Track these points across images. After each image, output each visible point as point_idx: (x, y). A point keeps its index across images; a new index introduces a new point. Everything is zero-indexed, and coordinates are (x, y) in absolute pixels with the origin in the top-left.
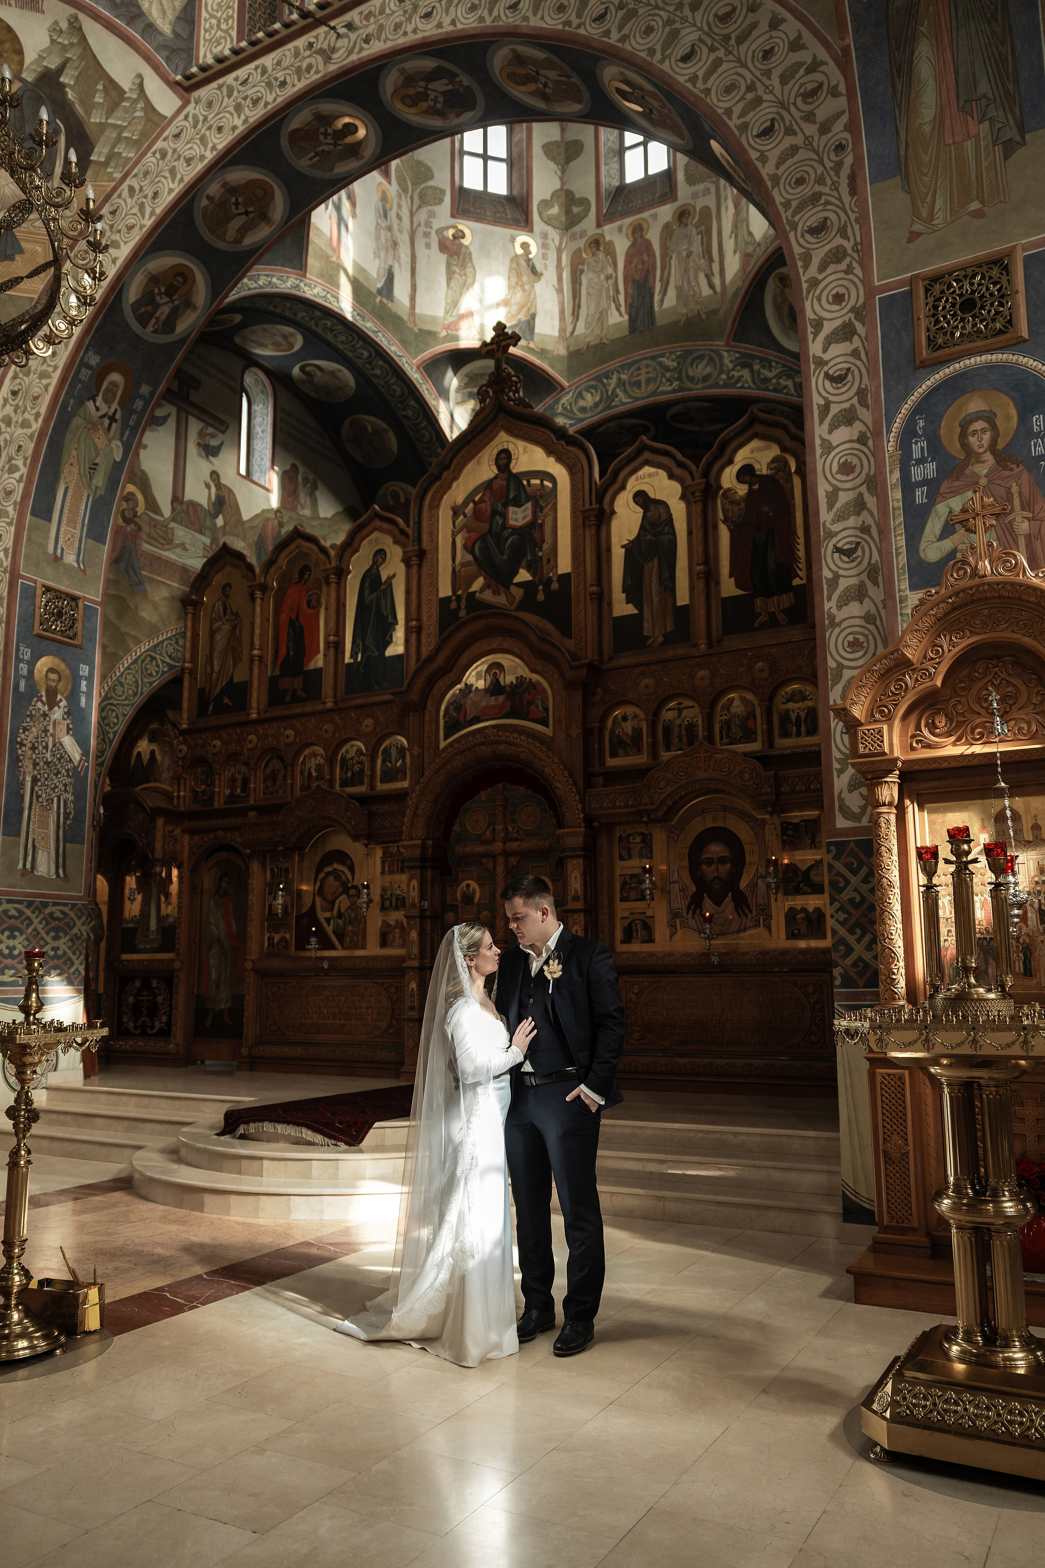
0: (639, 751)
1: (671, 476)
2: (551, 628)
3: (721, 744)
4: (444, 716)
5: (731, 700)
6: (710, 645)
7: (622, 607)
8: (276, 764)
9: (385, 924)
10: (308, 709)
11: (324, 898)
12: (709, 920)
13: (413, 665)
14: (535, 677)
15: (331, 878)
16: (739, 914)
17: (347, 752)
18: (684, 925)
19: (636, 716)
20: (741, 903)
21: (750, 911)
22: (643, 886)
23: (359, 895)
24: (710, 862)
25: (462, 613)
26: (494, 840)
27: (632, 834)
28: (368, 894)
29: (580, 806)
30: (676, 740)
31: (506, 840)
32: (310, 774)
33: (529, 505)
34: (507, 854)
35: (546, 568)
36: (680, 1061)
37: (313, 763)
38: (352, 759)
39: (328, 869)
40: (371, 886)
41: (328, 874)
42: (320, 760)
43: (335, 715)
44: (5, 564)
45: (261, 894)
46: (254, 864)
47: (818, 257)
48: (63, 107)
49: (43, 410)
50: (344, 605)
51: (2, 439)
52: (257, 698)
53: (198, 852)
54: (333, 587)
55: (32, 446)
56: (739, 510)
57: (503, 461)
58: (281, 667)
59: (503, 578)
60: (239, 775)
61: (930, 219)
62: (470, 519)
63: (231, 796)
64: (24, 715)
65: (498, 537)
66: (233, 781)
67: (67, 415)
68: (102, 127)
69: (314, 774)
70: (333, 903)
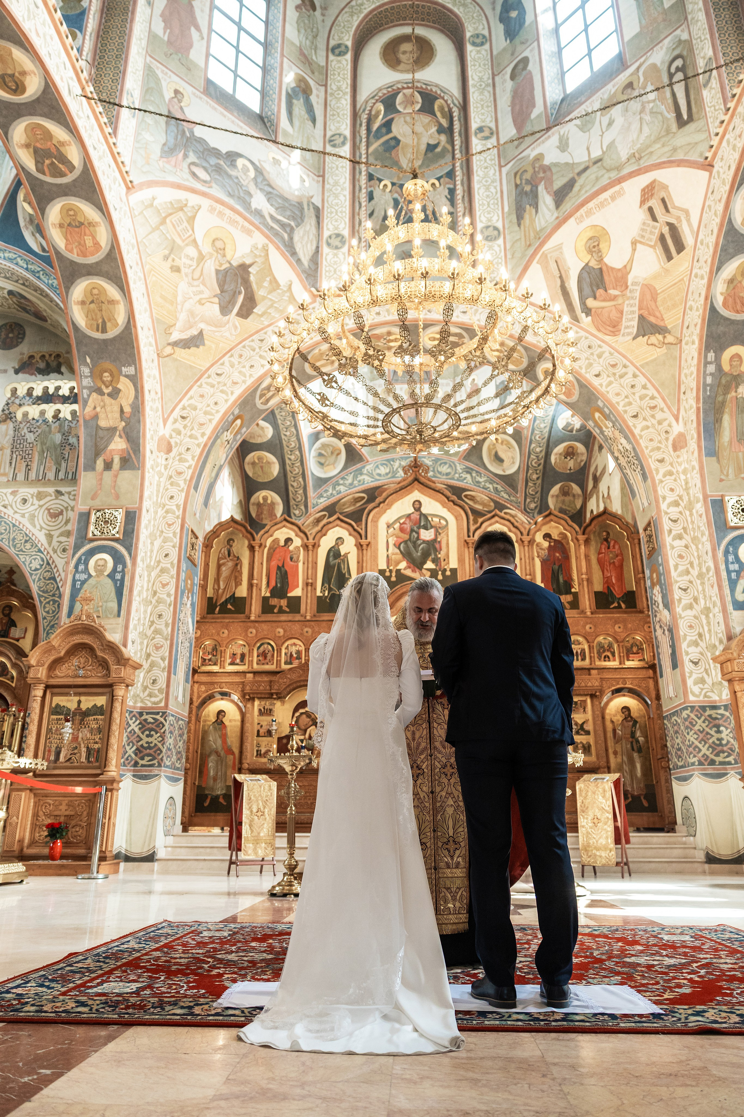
8: (266, 647)
11: (299, 729)
15: (304, 716)
25: (394, 579)
32: (291, 655)
33: (433, 530)
35: (443, 563)
37: (294, 649)
39: (302, 711)
41: (302, 714)
42: (299, 648)
43: (313, 623)
44: (177, 513)
45: (252, 724)
46: (249, 705)
47: (662, 472)
48: (246, 283)
49: (208, 432)
50: (316, 563)
51: (173, 442)
52: (255, 608)
53: (204, 695)
54: (310, 552)
55: (199, 451)
56: (545, 553)
57: (417, 506)
58: (271, 592)
59: (418, 565)
60: (239, 652)
61: (727, 475)
62: (398, 531)
63: (232, 663)
64: (182, 604)
65: (414, 543)
66: (234, 655)
67: (217, 437)
68: (264, 298)
69: (295, 656)
70: (305, 731)
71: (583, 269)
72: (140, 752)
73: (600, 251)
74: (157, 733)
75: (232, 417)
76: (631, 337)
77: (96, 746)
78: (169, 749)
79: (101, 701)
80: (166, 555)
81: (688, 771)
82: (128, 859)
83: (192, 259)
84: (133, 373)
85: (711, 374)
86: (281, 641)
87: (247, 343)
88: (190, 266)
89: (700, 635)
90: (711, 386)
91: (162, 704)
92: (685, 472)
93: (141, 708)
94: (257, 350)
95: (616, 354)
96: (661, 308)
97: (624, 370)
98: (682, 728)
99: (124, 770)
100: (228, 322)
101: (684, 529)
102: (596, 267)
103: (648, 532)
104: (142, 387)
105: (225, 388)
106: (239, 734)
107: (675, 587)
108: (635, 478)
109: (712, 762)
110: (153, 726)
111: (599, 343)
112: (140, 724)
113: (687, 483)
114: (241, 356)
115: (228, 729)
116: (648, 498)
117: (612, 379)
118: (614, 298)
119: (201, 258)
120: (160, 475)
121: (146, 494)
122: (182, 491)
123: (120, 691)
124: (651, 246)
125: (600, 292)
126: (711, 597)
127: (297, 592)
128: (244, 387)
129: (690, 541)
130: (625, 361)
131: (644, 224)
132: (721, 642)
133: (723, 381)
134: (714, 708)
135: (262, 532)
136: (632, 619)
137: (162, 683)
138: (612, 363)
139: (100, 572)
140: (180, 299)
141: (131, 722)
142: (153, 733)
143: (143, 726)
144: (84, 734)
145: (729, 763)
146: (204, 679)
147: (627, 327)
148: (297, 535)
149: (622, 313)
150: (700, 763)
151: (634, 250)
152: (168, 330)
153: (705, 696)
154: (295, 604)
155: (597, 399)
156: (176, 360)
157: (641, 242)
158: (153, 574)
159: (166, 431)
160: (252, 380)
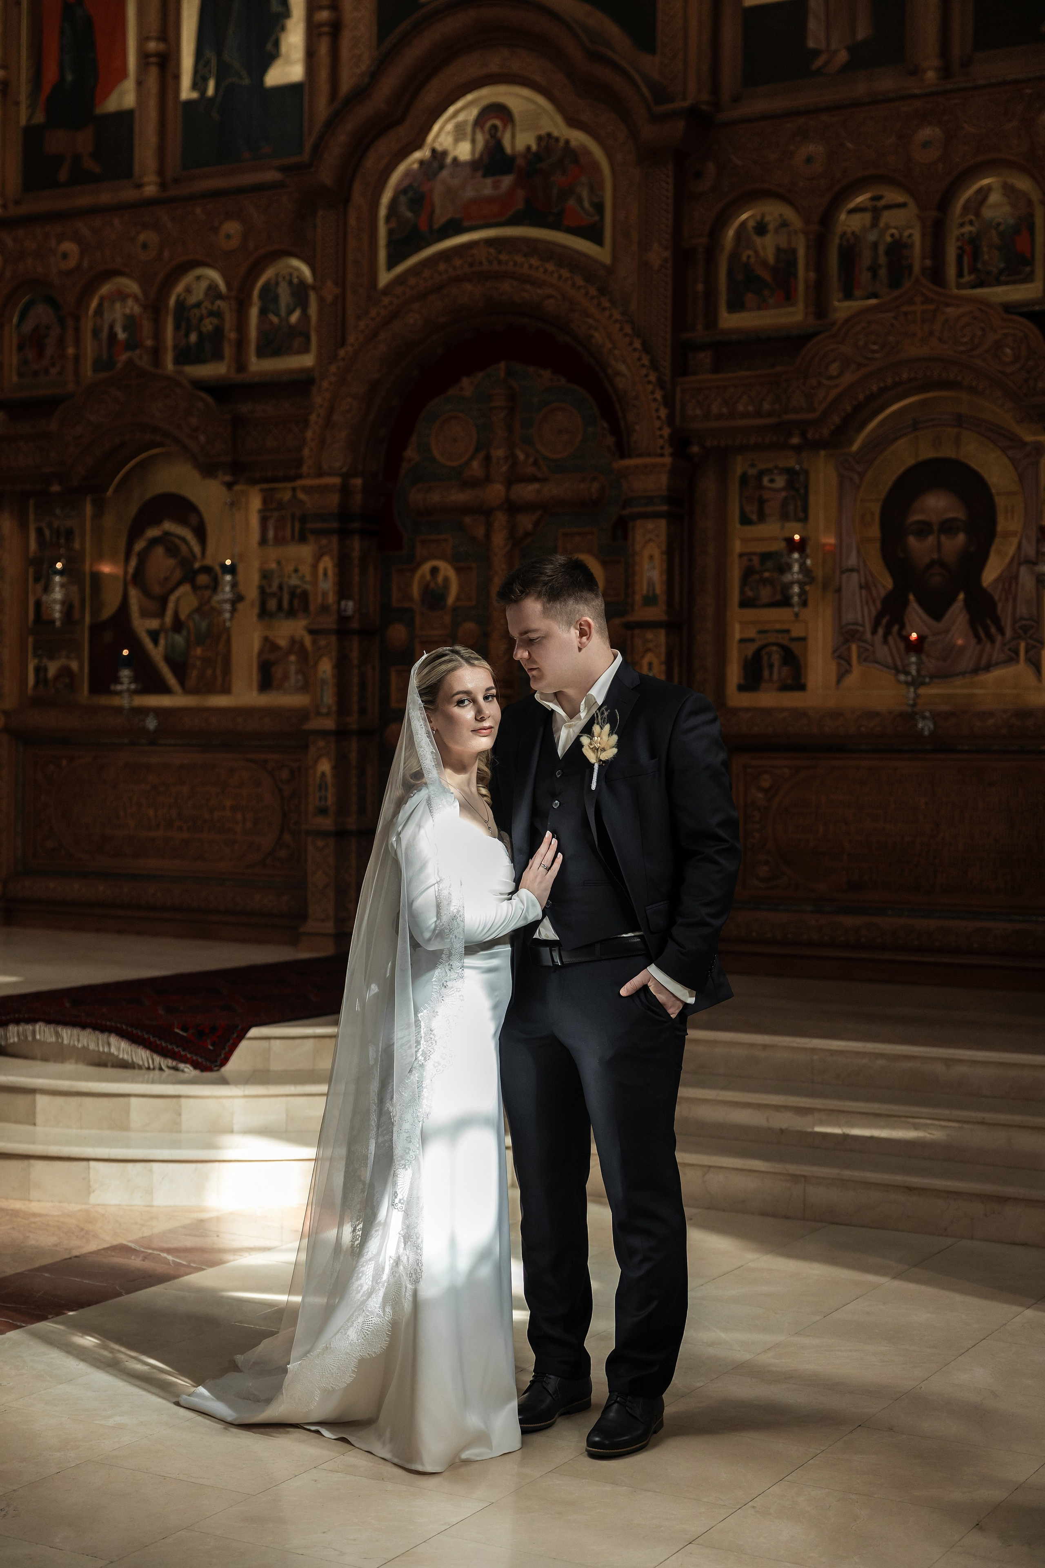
0: (788, 297)
2: (613, 30)
3: (960, 286)
4: (388, 218)
5: (983, 195)
6: (946, 72)
8: (42, 313)
9: (269, 644)
10: (105, 198)
11: (146, 591)
12: (917, 647)
13: (322, 108)
14: (578, 137)
15: (160, 550)
16: (977, 636)
17: (188, 290)
18: (867, 657)
19: (784, 224)
20: (984, 614)
21: (1001, 631)
22: (788, 578)
23: (215, 585)
24: (924, 529)
26: (487, 480)
27: (769, 471)
28: (234, 585)
29: (663, 413)
30: (865, 277)
31: (513, 478)
32: (112, 336)
34: (512, 508)
36: (849, 921)
37: (118, 313)
38: (198, 305)
39: (153, 532)
40: (240, 569)
41: (154, 542)
42: (132, 307)
43: (163, 210)
46: (4, 520)
52: (2, 173)
58: (48, 106)
69: (121, 335)
70: (163, 601)
127: (121, 96)
154: (117, 143)
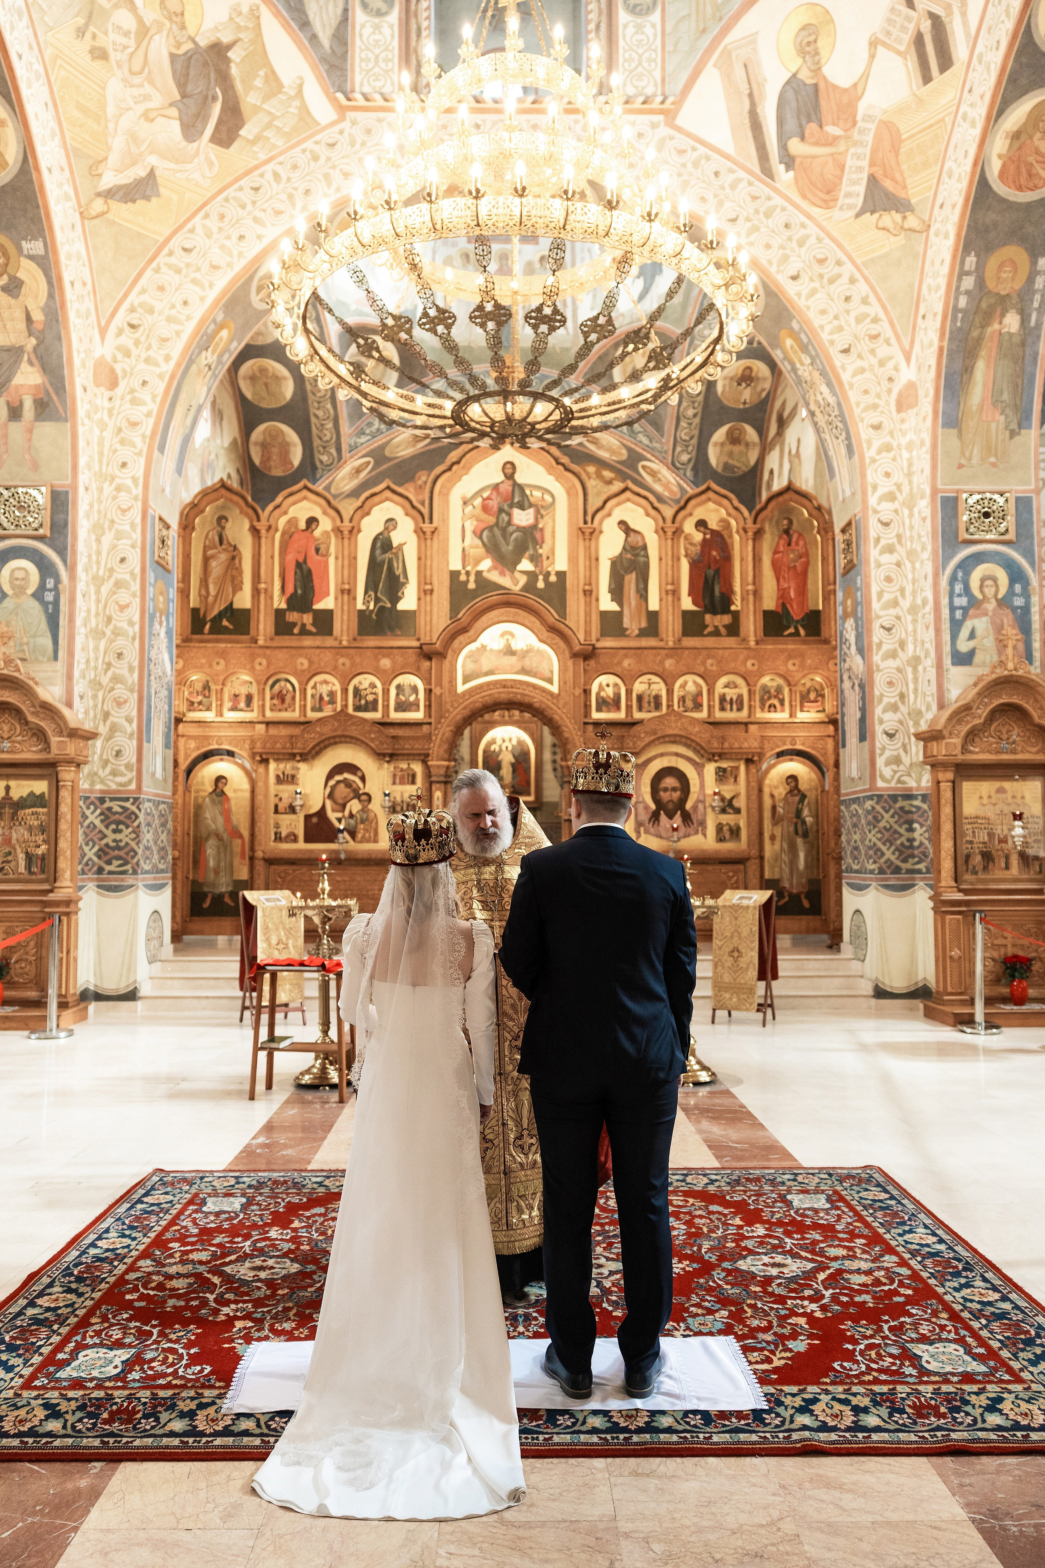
0: (618, 709)
1: (648, 515)
3: (679, 711)
4: (462, 666)
5: (686, 683)
6: (674, 642)
7: (607, 603)
8: (282, 686)
10: (320, 643)
11: (335, 802)
12: (676, 829)
13: (427, 620)
14: (543, 647)
15: (342, 785)
16: (684, 825)
17: (360, 683)
18: (646, 832)
19: (616, 684)
20: (687, 818)
21: (692, 823)
23: (370, 801)
24: (665, 790)
25: (472, 585)
32: (321, 698)
33: (531, 511)
35: (545, 563)
37: (324, 689)
38: (365, 689)
39: (338, 778)
41: (338, 782)
43: (352, 651)
44: (135, 492)
45: (266, 796)
46: (261, 769)
47: (876, 444)
48: (225, 79)
49: (176, 354)
50: (355, 558)
51: (118, 368)
52: (264, 626)
53: (194, 755)
54: (346, 541)
55: (161, 387)
56: (696, 550)
57: (509, 471)
58: (289, 602)
59: (507, 562)
60: (243, 691)
61: (970, 459)
62: (479, 511)
63: (234, 709)
64: (151, 634)
65: (504, 530)
66: (236, 696)
67: (191, 361)
68: (257, 109)
69: (326, 698)
70: (344, 806)
71: (788, 83)
72: (106, 854)
73: (817, 53)
74: (127, 827)
75: (213, 327)
76: (852, 213)
77: (40, 852)
78: (147, 848)
79: (41, 787)
80: (123, 560)
81: (864, 879)
82: (99, 997)
83: (127, 34)
84: (41, 252)
85: (967, 292)
86: (306, 678)
87: (230, 192)
88: (125, 47)
89: (902, 696)
90: (964, 311)
91: (133, 786)
92: (910, 446)
93: (102, 791)
94: (249, 207)
95: (827, 240)
96: (904, 167)
97: (837, 270)
98: (863, 821)
99: (83, 880)
100: (197, 154)
101: (899, 537)
102: (809, 81)
103: (847, 537)
104: (60, 279)
105: (198, 275)
106: (248, 810)
107: (876, 626)
108: (837, 449)
109: (897, 870)
110: (122, 818)
111: (803, 219)
112: (102, 814)
113: (910, 465)
114: (222, 217)
115: (233, 803)
116: (851, 484)
117: (817, 284)
118: (832, 141)
119: (143, 32)
120: (103, 426)
121: (82, 461)
122: (139, 454)
123: (66, 774)
124: (899, 53)
125: (811, 128)
126: (923, 642)
127: (326, 603)
128: (230, 275)
129: (904, 554)
130: (840, 254)
131: (893, 10)
132: (928, 708)
133: (984, 305)
134: (909, 797)
135: (270, 507)
136: (812, 653)
137: (130, 755)
138: (820, 256)
139: (20, 590)
140: (111, 110)
141: (88, 812)
142: (121, 827)
143: (107, 817)
144: (19, 834)
145: (919, 872)
146: (193, 731)
147: (848, 195)
148: (325, 513)
149: (842, 168)
150: (881, 871)
151: (872, 56)
152: (94, 170)
153: (899, 781)
154: (324, 622)
155: (791, 317)
156: (113, 223)
157: (884, 44)
158: (105, 590)
159: (105, 350)
160: (243, 262)
